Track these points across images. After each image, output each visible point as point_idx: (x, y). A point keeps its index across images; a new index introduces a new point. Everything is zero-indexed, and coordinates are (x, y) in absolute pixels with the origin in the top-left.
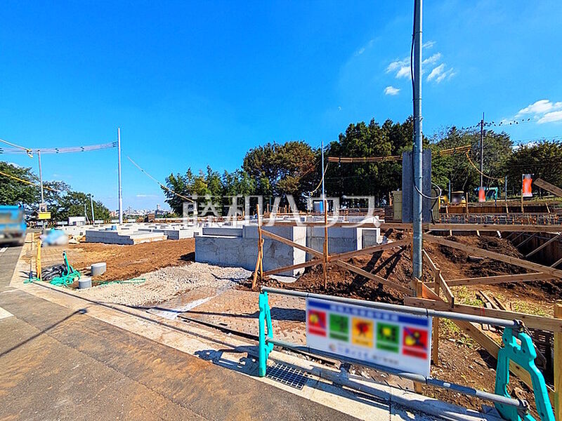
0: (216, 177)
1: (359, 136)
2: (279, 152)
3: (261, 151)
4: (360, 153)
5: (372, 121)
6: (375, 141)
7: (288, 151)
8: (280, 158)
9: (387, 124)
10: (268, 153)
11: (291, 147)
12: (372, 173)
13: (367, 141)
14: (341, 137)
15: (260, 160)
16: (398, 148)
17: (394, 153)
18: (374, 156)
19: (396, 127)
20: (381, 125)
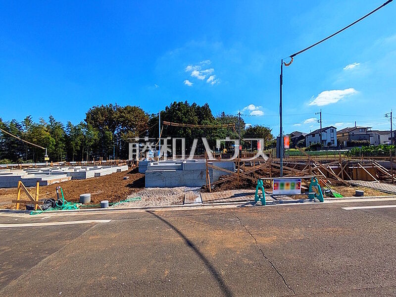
0: (59, 127)
1: (179, 110)
2: (121, 112)
3: (104, 109)
4: (180, 120)
5: (186, 102)
6: (189, 114)
7: (129, 112)
8: (122, 117)
9: (194, 105)
10: (110, 111)
11: (132, 110)
12: (188, 134)
13: (185, 114)
14: (167, 108)
15: (102, 116)
16: (201, 120)
17: (199, 123)
18: (188, 124)
19: (199, 108)
20: (191, 105)
